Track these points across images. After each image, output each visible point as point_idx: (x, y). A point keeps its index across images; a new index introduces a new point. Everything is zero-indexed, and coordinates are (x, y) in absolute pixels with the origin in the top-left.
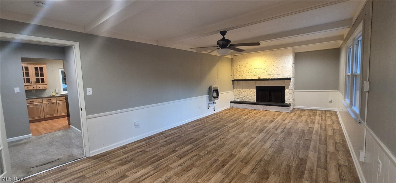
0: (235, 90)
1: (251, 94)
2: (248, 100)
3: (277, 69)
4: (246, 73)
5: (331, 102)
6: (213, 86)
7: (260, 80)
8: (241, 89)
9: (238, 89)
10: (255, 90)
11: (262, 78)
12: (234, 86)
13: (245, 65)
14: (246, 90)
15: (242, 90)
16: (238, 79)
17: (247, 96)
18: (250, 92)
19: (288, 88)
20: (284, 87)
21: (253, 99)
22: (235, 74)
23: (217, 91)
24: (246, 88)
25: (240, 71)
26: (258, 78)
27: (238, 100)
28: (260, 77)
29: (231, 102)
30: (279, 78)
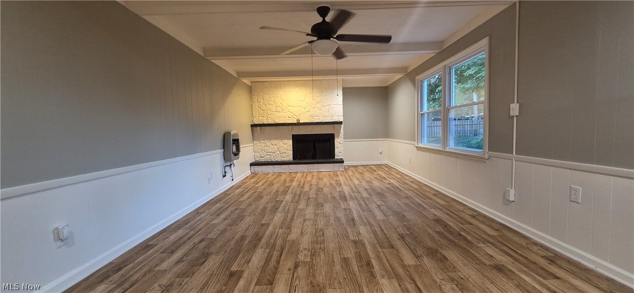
0: (255, 142)
1: (284, 148)
2: (279, 159)
3: (323, 108)
4: (275, 113)
5: (381, 153)
6: (232, 133)
7: (299, 124)
8: (267, 140)
9: (261, 142)
10: (291, 141)
11: (301, 121)
12: (255, 135)
13: (273, 99)
14: (276, 142)
15: (268, 143)
16: (262, 123)
17: (278, 152)
18: (283, 145)
19: (338, 136)
20: (333, 135)
21: (289, 156)
22: (256, 114)
23: (236, 142)
24: (276, 139)
25: (264, 109)
26: (296, 122)
27: (262, 160)
28: (299, 120)
29: (252, 165)
30: (326, 121)
